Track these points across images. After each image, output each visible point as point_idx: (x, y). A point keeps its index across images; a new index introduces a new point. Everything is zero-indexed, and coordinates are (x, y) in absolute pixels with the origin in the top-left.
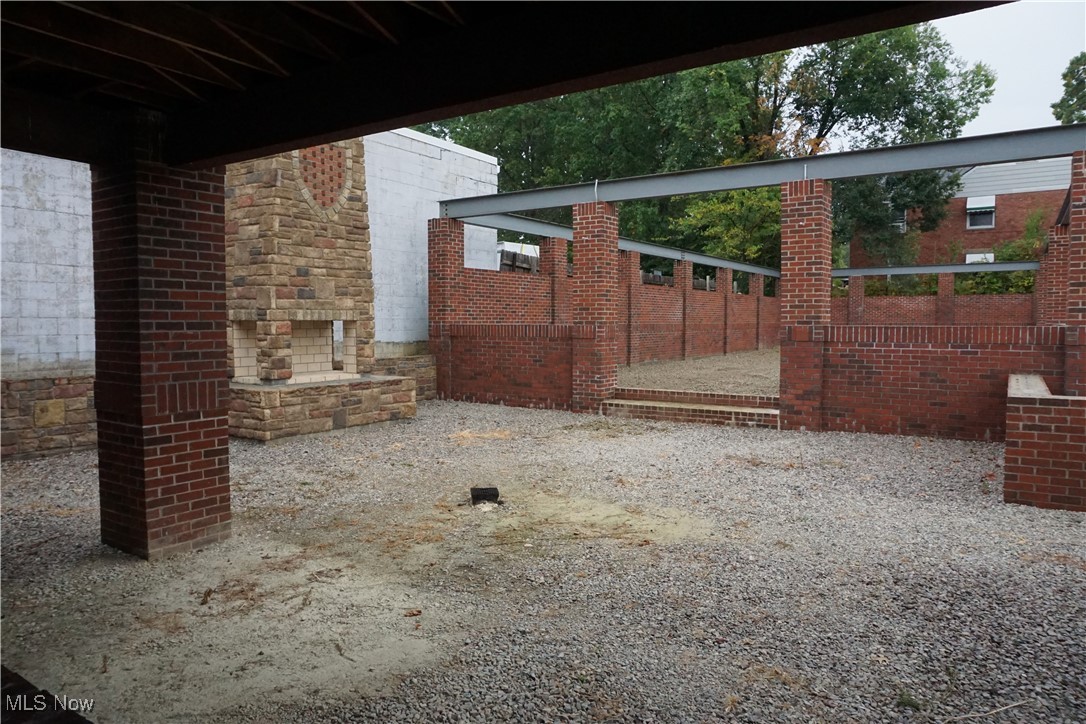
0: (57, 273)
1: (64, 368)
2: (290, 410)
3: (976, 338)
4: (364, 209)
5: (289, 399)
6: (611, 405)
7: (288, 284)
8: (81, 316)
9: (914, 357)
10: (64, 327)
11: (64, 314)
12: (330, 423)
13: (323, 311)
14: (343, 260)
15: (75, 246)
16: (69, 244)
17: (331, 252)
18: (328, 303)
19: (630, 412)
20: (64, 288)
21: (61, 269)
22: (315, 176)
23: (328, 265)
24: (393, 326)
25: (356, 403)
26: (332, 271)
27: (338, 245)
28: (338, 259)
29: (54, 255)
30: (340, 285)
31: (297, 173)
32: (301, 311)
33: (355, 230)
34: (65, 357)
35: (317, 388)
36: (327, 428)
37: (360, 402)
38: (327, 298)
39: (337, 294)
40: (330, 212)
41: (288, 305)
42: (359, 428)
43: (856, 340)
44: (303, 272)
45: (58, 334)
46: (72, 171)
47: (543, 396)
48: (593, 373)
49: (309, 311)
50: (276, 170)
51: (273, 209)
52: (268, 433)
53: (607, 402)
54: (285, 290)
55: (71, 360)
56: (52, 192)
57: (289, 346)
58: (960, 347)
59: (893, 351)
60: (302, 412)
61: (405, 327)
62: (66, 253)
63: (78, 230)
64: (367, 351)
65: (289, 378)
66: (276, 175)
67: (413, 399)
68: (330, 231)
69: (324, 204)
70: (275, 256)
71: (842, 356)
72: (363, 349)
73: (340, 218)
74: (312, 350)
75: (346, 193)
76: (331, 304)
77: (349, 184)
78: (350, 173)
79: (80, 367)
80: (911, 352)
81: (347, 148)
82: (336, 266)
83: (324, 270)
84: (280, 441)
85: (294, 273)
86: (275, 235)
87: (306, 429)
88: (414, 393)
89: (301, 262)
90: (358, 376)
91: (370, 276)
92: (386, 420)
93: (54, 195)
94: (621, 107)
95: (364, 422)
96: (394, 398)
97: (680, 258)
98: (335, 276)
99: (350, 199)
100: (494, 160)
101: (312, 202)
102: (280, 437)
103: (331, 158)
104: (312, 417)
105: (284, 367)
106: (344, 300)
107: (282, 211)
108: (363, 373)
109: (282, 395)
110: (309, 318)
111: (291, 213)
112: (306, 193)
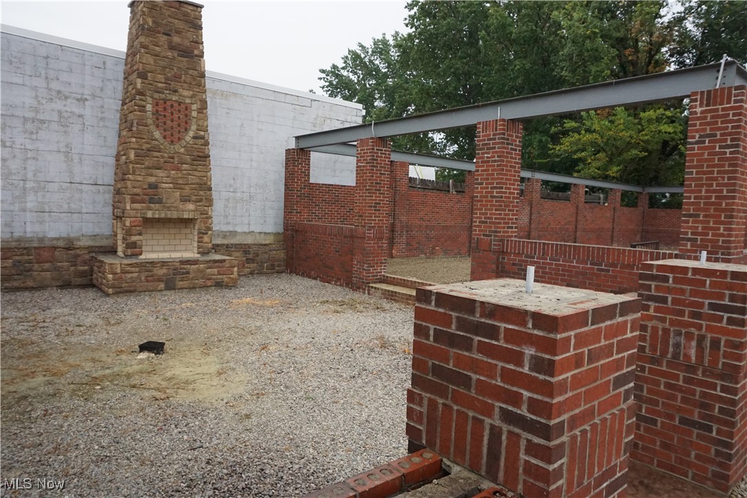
0: (12, 184)
1: (16, 241)
2: (129, 276)
3: (608, 258)
4: (207, 144)
5: (128, 268)
6: (372, 287)
7: (141, 194)
8: (28, 210)
9: (563, 270)
10: (17, 217)
11: (17, 209)
12: (162, 286)
13: (169, 212)
14: (188, 178)
15: (25, 168)
16: (21, 167)
17: (177, 173)
18: (173, 207)
19: (382, 294)
20: (17, 193)
21: (15, 182)
22: (165, 123)
23: (175, 182)
24: (265, 221)
25: (183, 273)
26: (179, 186)
27: (183, 168)
28: (184, 178)
29: (10, 174)
30: (184, 195)
31: (150, 121)
32: (150, 212)
33: (198, 158)
34: (17, 235)
35: (152, 262)
36: (159, 289)
37: (188, 273)
38: (173, 203)
39: (181, 201)
40: (177, 146)
41: (140, 208)
42: (187, 290)
43: (523, 253)
44: (154, 186)
45: (13, 221)
46: (24, 123)
47: (339, 277)
48: (364, 263)
49: (157, 212)
50: (132, 120)
51: (130, 145)
52: (111, 290)
53: (371, 285)
54: (138, 197)
55: (20, 236)
56: (10, 136)
57: (140, 234)
58: (597, 265)
59: (549, 264)
60: (139, 277)
61: (275, 223)
62: (19, 173)
63: (28, 158)
64: (206, 239)
65: (141, 254)
66: (133, 123)
67: (236, 273)
68: (176, 159)
69: (172, 141)
70: (130, 176)
71: (514, 264)
72: (202, 238)
73: (186, 150)
74: (178, 236)
75: (191, 134)
76: (176, 207)
77: (194, 127)
78: (194, 120)
79: (26, 241)
80: (560, 265)
81: (192, 104)
82: (181, 182)
83: (171, 185)
84: (121, 295)
85: (146, 186)
86: (131, 162)
87: (141, 289)
88: (236, 269)
89: (152, 180)
90: (199, 255)
91: (210, 189)
92: (211, 286)
93: (11, 138)
94: (525, 62)
95: (191, 286)
96: (218, 271)
97: (530, 177)
98: (180, 189)
99: (195, 138)
100: (360, 106)
101: (162, 140)
102: (120, 292)
103: (179, 111)
104: (147, 281)
105: (136, 248)
106: (187, 205)
107: (137, 147)
108: (203, 254)
109: (122, 266)
110: (157, 216)
111: (144, 148)
112: (157, 134)
